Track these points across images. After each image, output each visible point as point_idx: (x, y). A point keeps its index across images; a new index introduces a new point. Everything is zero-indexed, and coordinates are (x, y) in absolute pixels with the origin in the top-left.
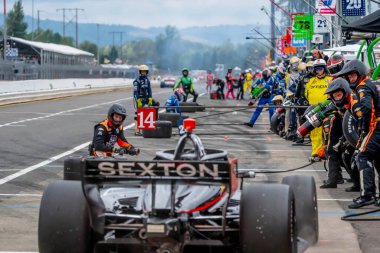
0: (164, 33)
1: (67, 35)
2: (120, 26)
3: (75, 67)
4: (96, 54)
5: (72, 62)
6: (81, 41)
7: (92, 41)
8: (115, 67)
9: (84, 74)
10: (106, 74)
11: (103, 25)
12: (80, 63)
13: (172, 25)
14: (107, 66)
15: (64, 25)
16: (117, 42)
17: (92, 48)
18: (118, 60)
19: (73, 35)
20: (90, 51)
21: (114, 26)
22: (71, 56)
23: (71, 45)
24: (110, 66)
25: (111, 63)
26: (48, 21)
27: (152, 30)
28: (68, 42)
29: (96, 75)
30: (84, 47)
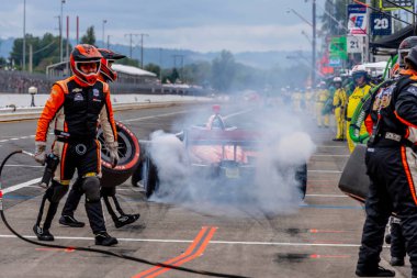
0: (220, 57)
1: (134, 58)
2: (181, 51)
3: (140, 86)
4: (158, 75)
5: (137, 81)
6: (146, 63)
7: (156, 63)
8: (176, 86)
9: (148, 92)
10: (167, 92)
11: (167, 50)
12: (145, 83)
13: (227, 50)
14: (169, 85)
15: (131, 49)
16: (178, 66)
17: (155, 70)
18: (178, 81)
19: (139, 58)
20: (154, 72)
21: (175, 51)
22: (137, 76)
23: (137, 66)
24: (172, 85)
25: (172, 82)
26: (118, 45)
27: (210, 54)
28: (134, 64)
29: (158, 92)
30: (148, 69)
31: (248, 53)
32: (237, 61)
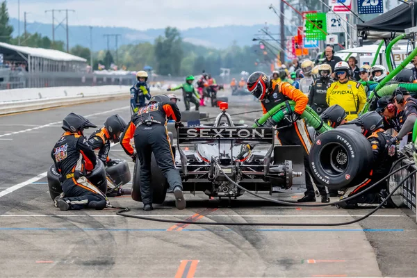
0: (164, 35)
1: (57, 39)
2: (115, 28)
3: (67, 74)
4: (89, 59)
5: (63, 68)
6: (72, 45)
7: (85, 45)
8: (110, 73)
9: (76, 82)
10: (100, 82)
11: (97, 28)
12: (73, 70)
14: (101, 72)
15: (54, 28)
16: (113, 47)
17: (84, 53)
18: (113, 66)
19: (64, 39)
20: (82, 56)
21: (108, 28)
22: (62, 61)
23: (61, 49)
24: (105, 72)
25: (107, 68)
26: (36, 23)
27: (150, 32)
28: (58, 46)
29: (90, 82)
30: (76, 52)
31: (198, 29)
32: (186, 40)
